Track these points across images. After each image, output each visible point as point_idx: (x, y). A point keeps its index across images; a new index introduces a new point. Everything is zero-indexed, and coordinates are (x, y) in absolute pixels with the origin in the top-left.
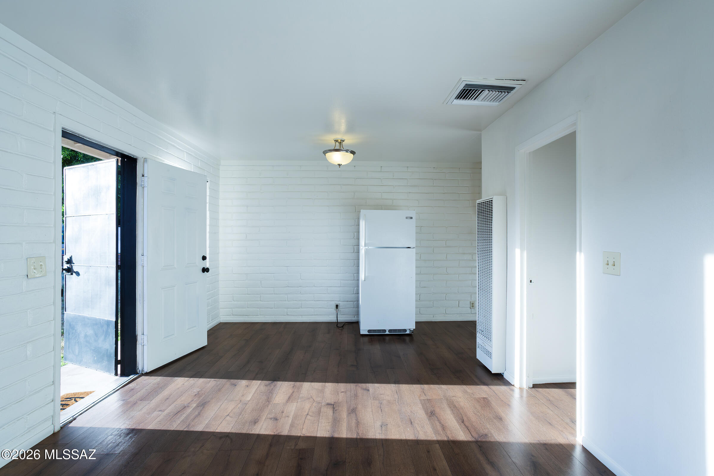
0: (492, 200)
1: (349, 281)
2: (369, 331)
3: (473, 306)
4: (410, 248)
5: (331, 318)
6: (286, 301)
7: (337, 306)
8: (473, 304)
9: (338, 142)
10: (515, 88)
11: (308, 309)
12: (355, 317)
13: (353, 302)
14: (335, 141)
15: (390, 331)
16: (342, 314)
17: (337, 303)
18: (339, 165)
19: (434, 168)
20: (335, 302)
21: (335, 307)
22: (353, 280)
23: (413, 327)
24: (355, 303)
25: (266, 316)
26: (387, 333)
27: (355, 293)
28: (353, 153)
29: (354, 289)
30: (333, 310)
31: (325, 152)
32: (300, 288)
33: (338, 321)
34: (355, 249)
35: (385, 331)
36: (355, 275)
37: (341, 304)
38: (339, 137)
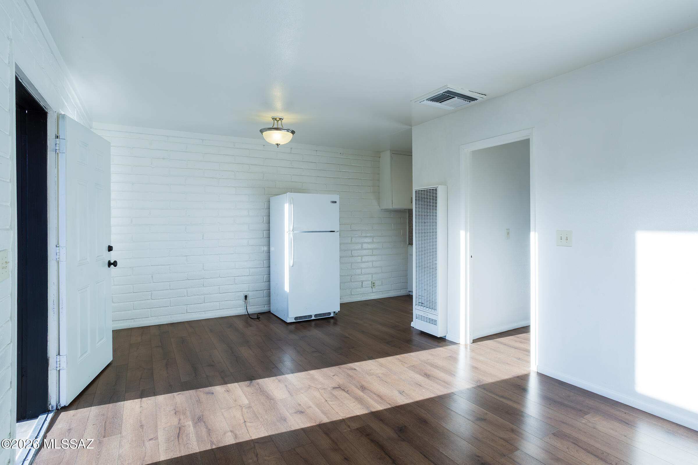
0: (437, 189)
1: (259, 269)
2: (296, 318)
3: (374, 286)
4: (334, 231)
5: (241, 311)
6: (185, 296)
7: (246, 297)
8: (374, 283)
9: (277, 120)
10: (477, 99)
11: (213, 303)
12: (265, 307)
13: (263, 291)
14: (273, 119)
15: (316, 316)
16: (251, 305)
17: (246, 293)
18: (277, 145)
19: (340, 153)
20: (243, 292)
21: (244, 298)
22: (263, 267)
23: (337, 309)
24: (265, 292)
25: (159, 317)
26: (313, 318)
27: (264, 281)
28: (293, 132)
29: (264, 277)
30: (242, 302)
31: (262, 131)
32: (203, 280)
33: (249, 313)
34: (264, 234)
35: (311, 316)
36: (265, 261)
37: (250, 294)
38: (278, 115)
